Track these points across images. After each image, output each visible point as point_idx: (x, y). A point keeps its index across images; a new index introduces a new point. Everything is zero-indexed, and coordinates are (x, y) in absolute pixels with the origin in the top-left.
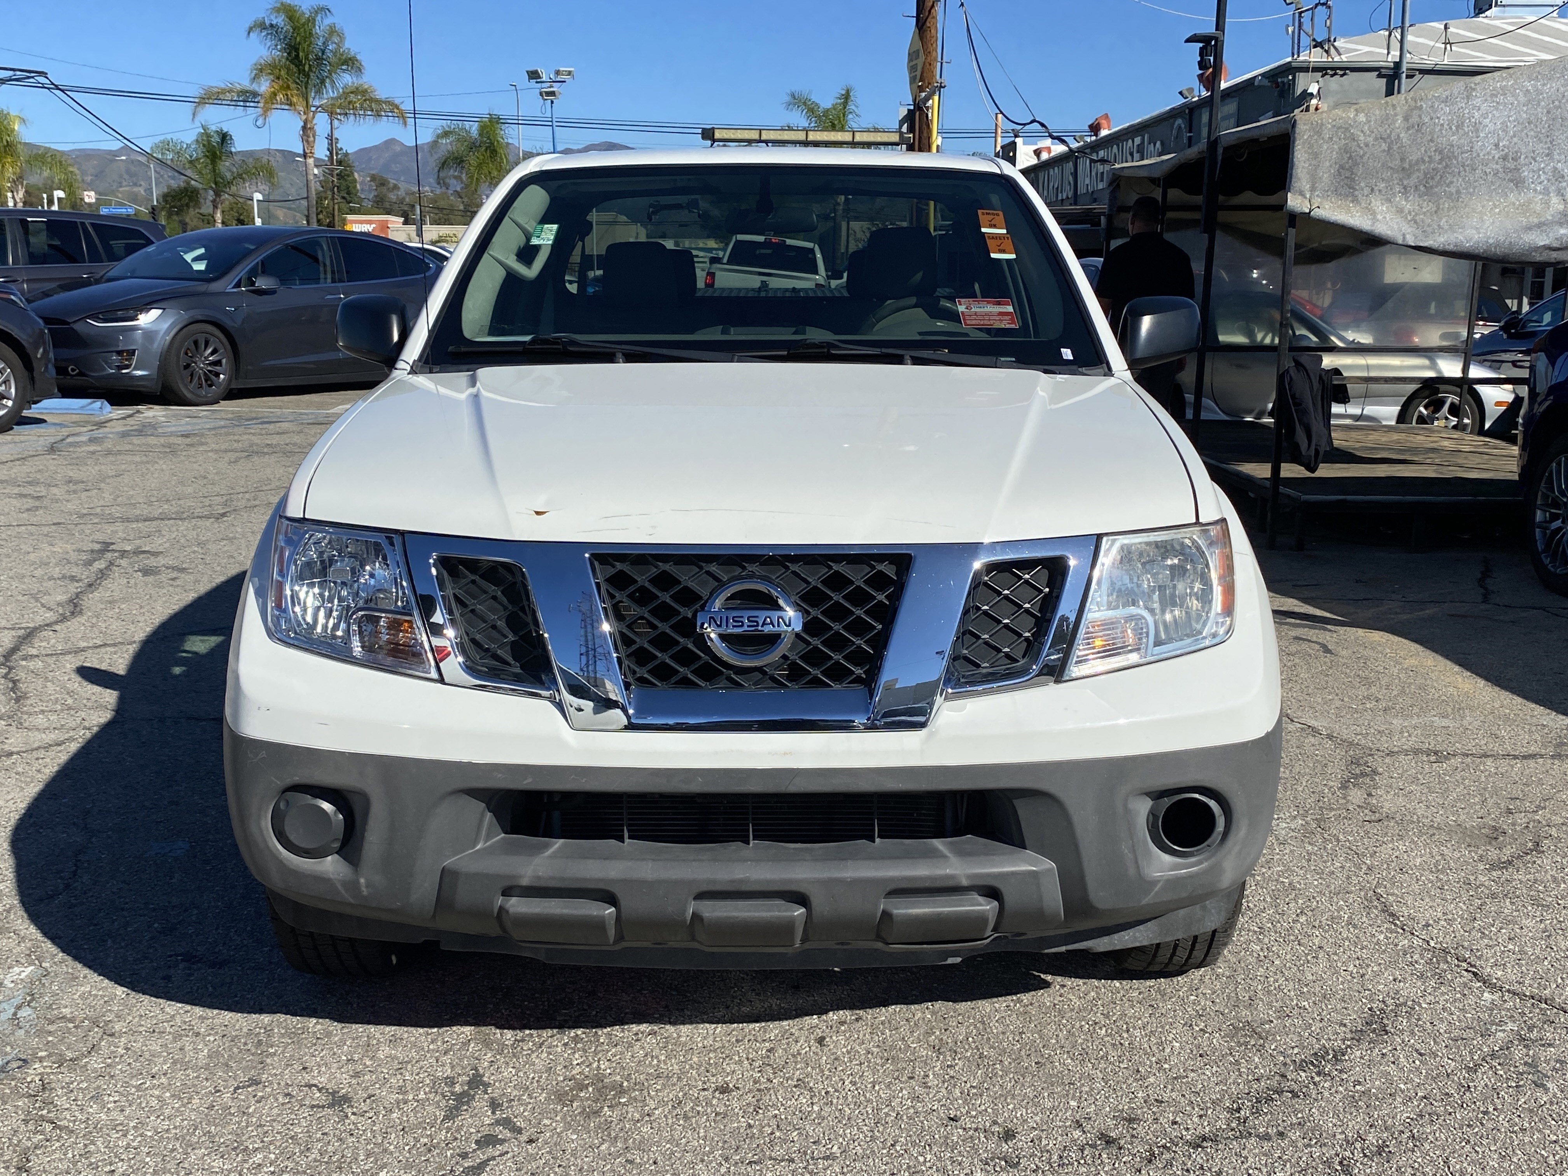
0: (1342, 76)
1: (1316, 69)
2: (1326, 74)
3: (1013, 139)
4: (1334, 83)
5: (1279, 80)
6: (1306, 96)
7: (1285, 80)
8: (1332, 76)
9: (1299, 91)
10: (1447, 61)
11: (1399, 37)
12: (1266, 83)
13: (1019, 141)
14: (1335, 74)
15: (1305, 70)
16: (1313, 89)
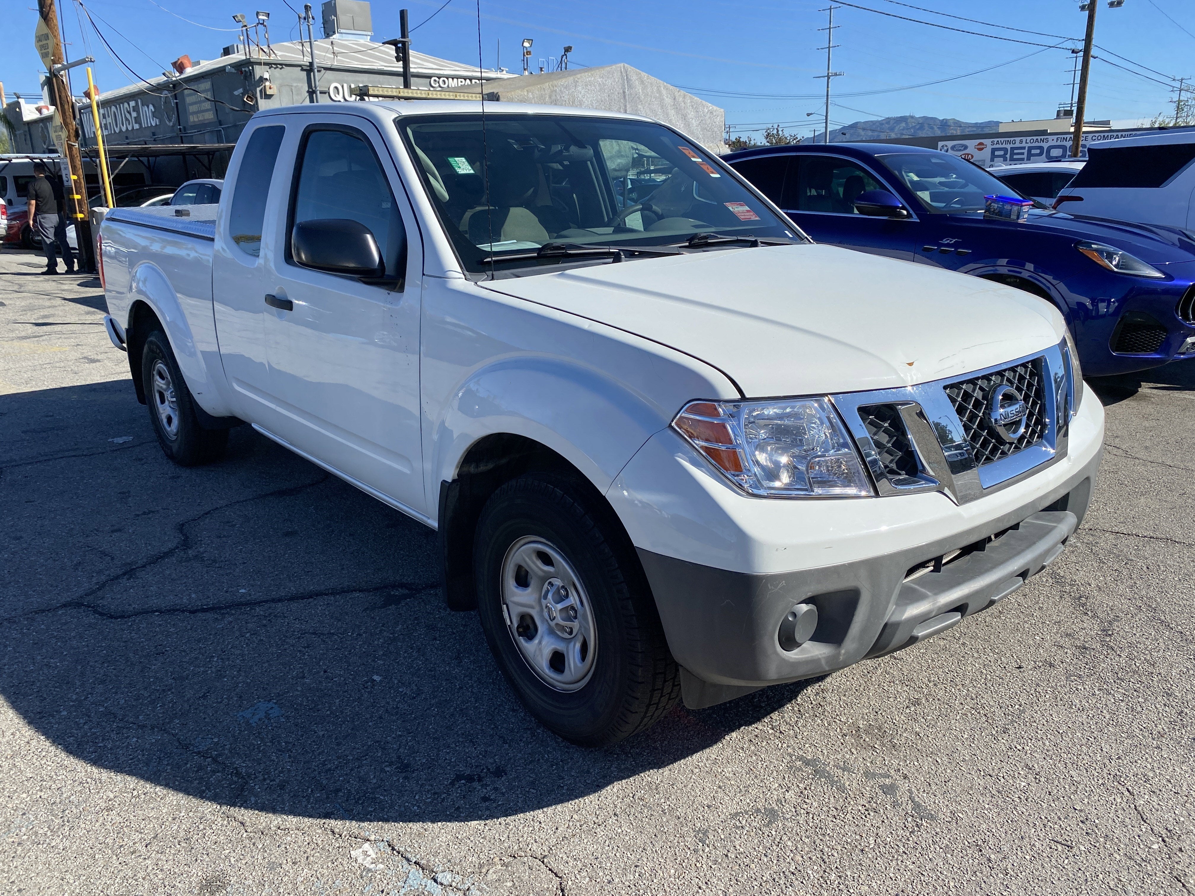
0: (281, 69)
1: (265, 64)
2: (272, 67)
3: (16, 99)
4: (277, 72)
5: (243, 69)
6: (262, 80)
7: (247, 69)
8: (275, 68)
9: (257, 77)
10: (336, 64)
11: (309, 50)
12: (233, 70)
13: (22, 101)
14: (277, 67)
15: (259, 64)
16: (266, 76)
